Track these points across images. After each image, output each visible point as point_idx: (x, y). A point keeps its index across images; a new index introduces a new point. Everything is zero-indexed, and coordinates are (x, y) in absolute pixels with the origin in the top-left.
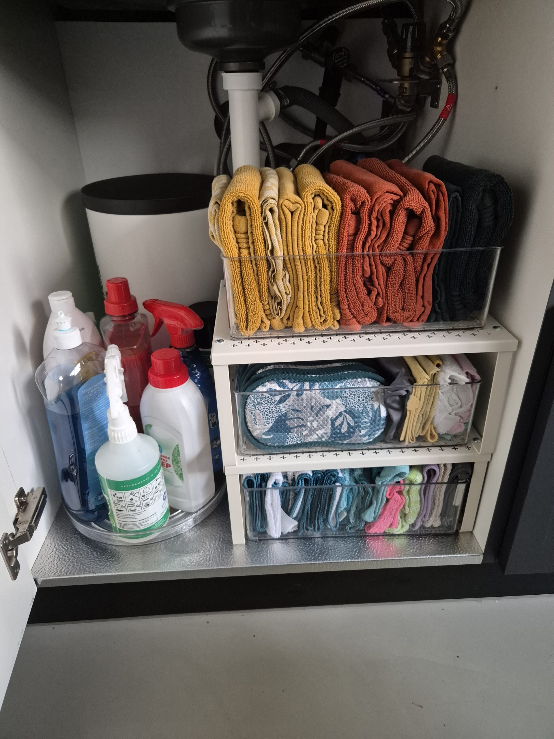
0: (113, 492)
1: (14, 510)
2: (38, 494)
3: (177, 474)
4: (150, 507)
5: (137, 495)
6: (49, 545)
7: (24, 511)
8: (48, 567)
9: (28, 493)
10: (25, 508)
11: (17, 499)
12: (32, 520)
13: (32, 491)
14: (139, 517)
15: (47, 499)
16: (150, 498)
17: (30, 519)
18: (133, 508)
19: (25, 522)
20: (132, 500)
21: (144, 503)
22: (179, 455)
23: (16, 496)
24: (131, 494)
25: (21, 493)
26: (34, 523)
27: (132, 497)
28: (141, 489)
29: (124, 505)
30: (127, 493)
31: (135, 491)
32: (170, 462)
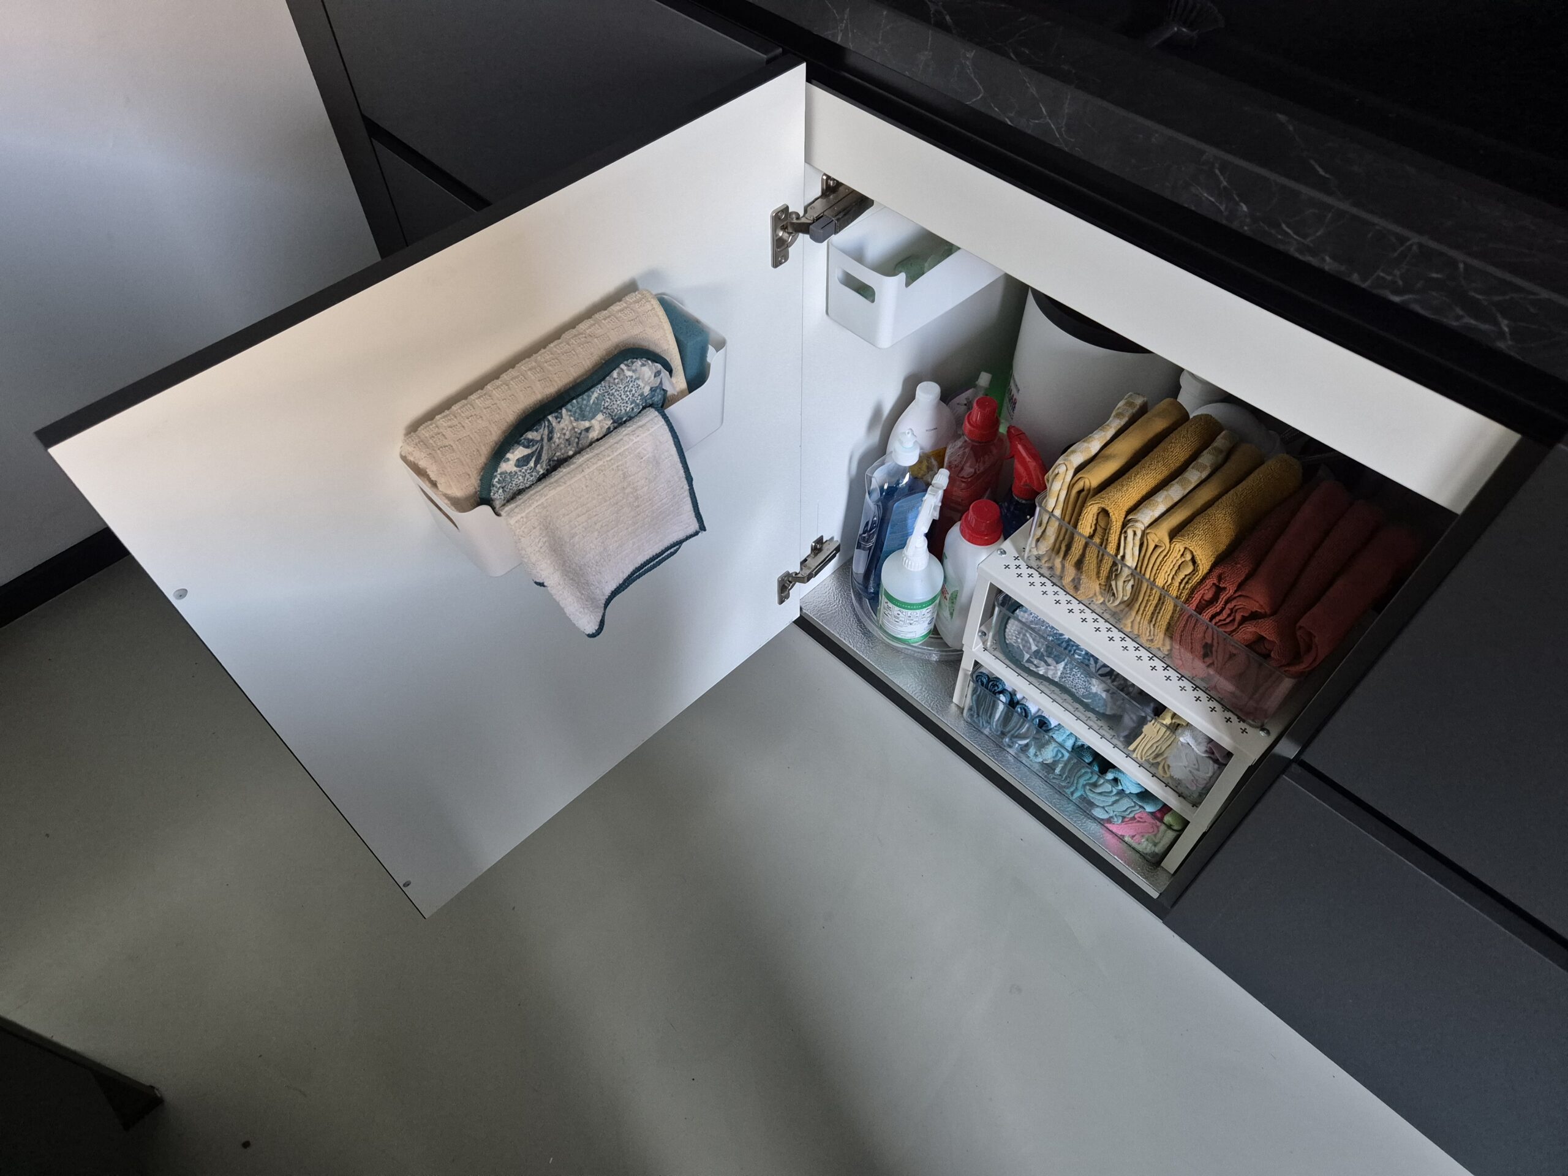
0: (886, 600)
1: (808, 551)
2: (833, 546)
3: (949, 610)
4: (912, 626)
5: (904, 613)
6: (826, 586)
7: (816, 555)
8: (814, 604)
9: (826, 541)
10: (817, 554)
11: (814, 544)
12: (815, 569)
13: (832, 538)
14: (899, 629)
15: (837, 555)
16: (915, 620)
17: (813, 568)
18: (897, 620)
19: (809, 568)
20: (898, 614)
21: (908, 621)
22: (956, 598)
23: (814, 542)
24: (900, 610)
25: (820, 541)
26: (815, 573)
27: (899, 613)
28: (910, 612)
29: (890, 613)
30: (897, 608)
31: (904, 610)
32: (948, 596)
